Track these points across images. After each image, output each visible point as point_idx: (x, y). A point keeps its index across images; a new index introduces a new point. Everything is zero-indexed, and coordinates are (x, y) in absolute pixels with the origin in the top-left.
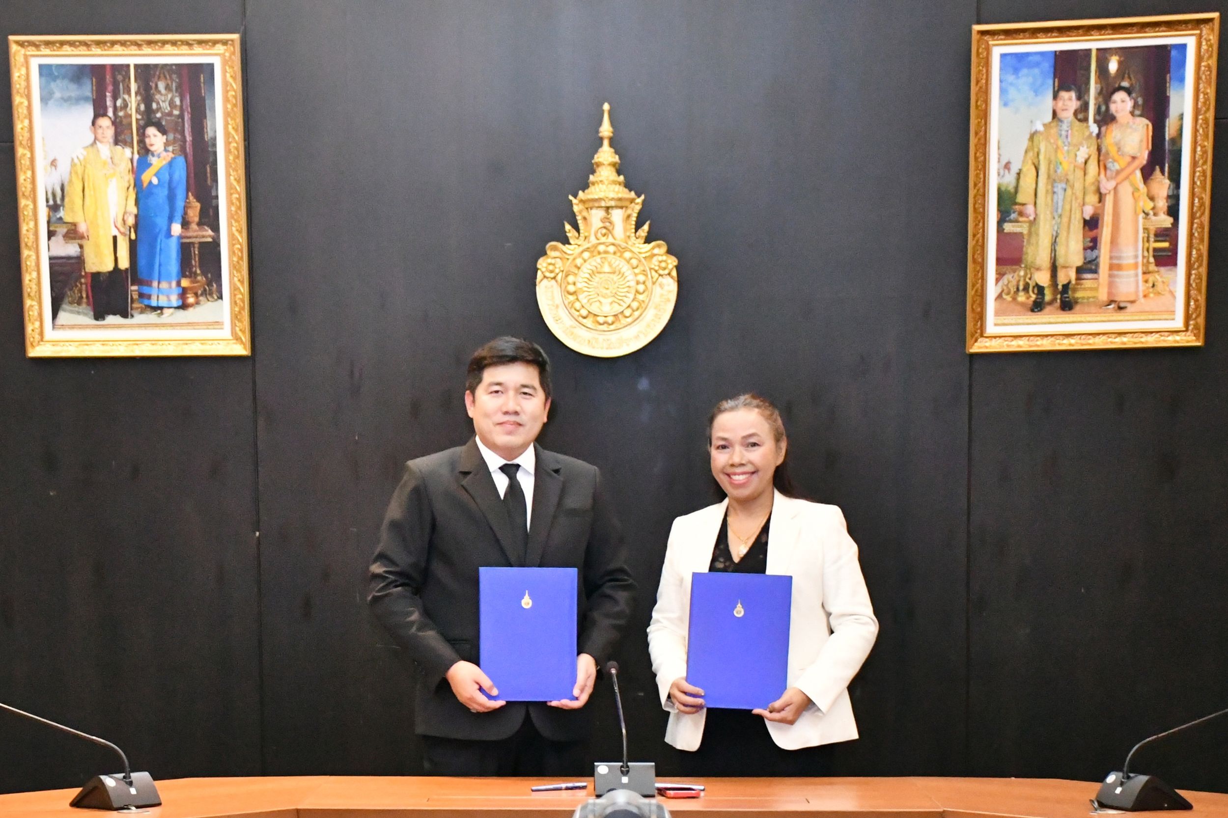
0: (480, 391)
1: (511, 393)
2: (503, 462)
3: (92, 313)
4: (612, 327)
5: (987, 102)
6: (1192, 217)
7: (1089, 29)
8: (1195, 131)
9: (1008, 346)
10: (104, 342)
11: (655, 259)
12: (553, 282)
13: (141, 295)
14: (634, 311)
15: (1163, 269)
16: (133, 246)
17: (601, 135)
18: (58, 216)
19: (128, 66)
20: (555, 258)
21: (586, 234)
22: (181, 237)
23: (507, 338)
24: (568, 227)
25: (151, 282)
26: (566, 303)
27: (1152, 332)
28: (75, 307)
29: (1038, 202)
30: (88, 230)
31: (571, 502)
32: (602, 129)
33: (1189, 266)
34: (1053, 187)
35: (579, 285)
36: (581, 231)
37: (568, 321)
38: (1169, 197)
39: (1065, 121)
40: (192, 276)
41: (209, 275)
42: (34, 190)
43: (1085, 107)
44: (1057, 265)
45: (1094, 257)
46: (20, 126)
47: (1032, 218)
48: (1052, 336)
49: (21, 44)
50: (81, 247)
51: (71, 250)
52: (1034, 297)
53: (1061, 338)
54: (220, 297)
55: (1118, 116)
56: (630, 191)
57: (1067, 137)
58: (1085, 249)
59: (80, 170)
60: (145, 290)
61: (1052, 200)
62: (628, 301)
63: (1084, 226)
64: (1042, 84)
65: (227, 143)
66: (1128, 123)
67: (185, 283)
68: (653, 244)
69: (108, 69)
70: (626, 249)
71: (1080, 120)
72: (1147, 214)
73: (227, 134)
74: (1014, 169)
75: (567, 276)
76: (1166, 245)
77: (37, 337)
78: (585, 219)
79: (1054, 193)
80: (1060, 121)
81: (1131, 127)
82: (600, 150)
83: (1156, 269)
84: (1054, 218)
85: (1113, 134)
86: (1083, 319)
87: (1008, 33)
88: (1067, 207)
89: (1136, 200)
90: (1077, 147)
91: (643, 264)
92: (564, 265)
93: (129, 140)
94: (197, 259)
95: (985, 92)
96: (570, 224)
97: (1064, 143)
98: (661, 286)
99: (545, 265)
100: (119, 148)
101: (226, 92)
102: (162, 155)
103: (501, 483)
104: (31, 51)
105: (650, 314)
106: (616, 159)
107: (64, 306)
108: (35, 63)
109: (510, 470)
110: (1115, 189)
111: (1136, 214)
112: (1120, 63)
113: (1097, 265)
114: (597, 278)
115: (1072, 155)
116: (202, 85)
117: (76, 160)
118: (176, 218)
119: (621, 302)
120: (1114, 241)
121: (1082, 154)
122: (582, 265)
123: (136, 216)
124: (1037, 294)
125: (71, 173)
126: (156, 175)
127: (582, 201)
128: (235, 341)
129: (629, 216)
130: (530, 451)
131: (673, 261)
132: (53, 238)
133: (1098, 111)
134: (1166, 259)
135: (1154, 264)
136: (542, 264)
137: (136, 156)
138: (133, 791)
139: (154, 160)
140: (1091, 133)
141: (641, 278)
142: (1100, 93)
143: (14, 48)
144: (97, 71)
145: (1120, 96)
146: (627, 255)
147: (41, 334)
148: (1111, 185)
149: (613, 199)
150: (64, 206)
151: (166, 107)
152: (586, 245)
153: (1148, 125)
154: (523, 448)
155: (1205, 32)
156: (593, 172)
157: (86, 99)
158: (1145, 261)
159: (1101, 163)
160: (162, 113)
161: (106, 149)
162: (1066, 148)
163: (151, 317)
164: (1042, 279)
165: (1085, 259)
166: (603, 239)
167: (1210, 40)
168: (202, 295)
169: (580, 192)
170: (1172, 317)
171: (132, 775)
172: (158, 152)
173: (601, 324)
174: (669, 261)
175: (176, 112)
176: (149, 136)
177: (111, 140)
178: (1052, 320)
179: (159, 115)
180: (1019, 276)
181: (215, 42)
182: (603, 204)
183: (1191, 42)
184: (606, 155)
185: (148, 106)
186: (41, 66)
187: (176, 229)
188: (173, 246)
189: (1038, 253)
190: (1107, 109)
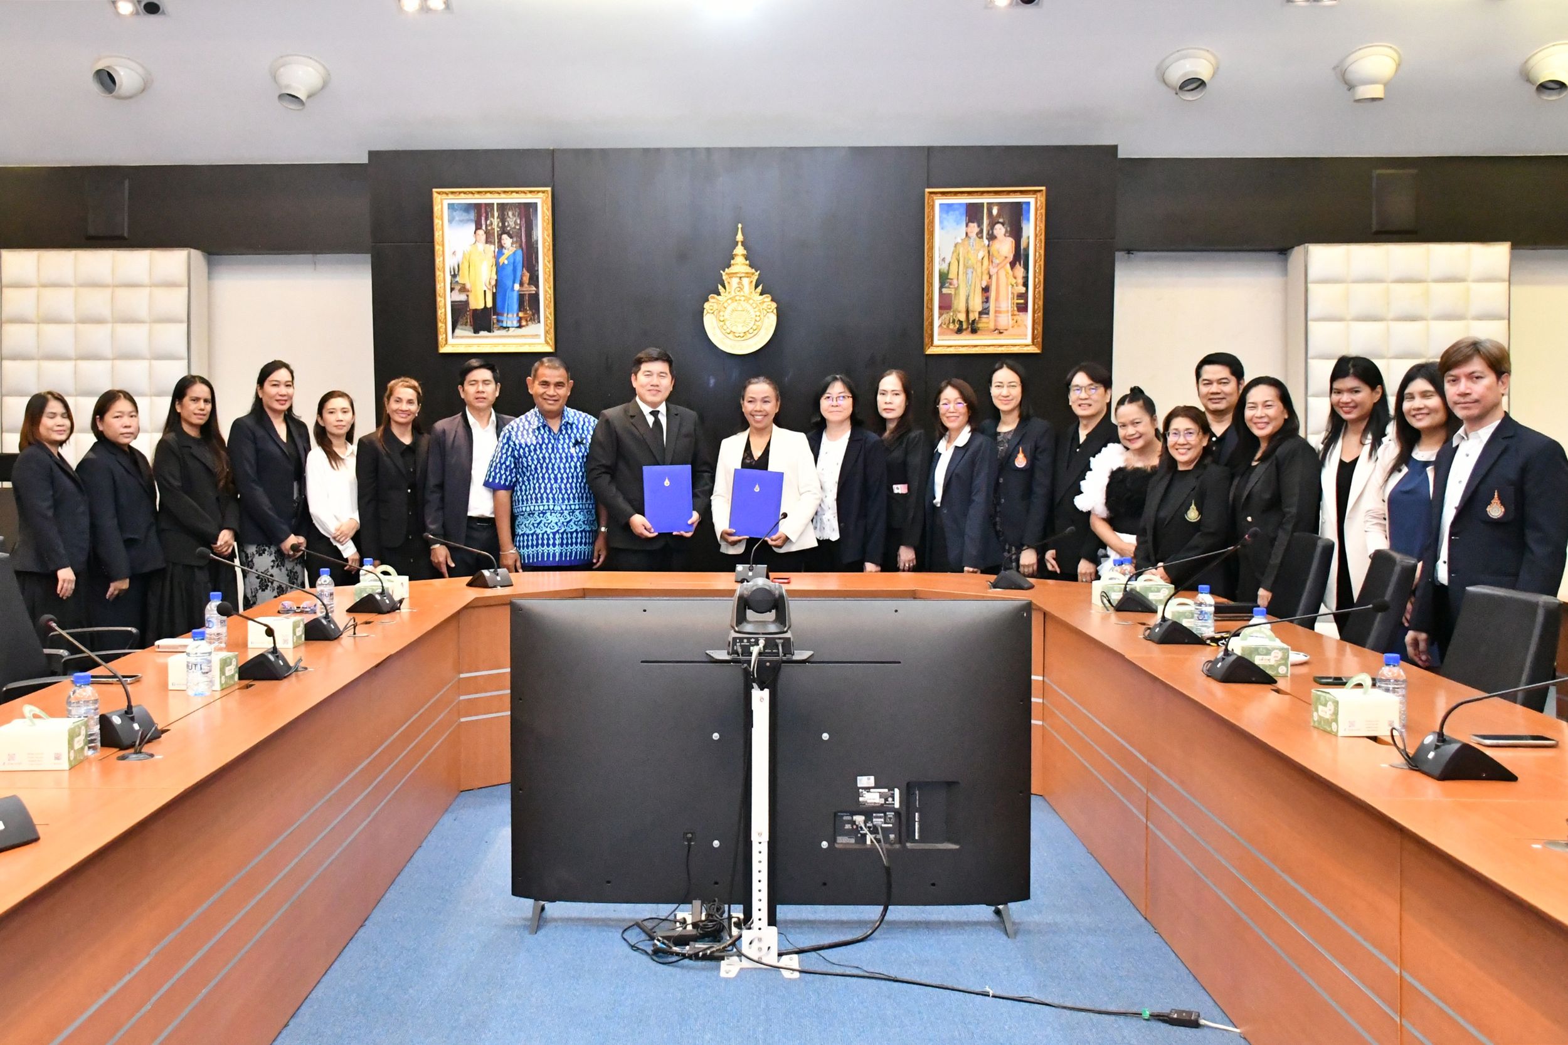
0: (640, 375)
1: (655, 376)
2: (651, 410)
3: (473, 330)
4: (743, 339)
5: (933, 227)
6: (1035, 288)
7: (983, 193)
8: (1036, 245)
9: (945, 351)
10: (479, 345)
11: (765, 304)
12: (712, 316)
13: (498, 321)
14: (754, 330)
15: (1021, 313)
16: (494, 295)
17: (737, 240)
18: (456, 280)
19: (493, 204)
20: (713, 303)
21: (729, 290)
22: (519, 291)
24: (720, 287)
25: (503, 314)
26: (719, 326)
27: (1016, 346)
28: (464, 327)
29: (959, 278)
30: (471, 287)
31: (684, 430)
32: (737, 237)
33: (1034, 312)
34: (966, 271)
35: (726, 317)
36: (727, 289)
37: (720, 335)
38: (1023, 277)
39: (972, 238)
40: (525, 311)
41: (533, 311)
42: (444, 267)
43: (981, 231)
44: (969, 310)
46: (437, 235)
47: (956, 286)
48: (967, 346)
49: (439, 193)
50: (468, 296)
51: (463, 297)
52: (957, 326)
53: (971, 347)
54: (539, 322)
55: (998, 236)
56: (752, 269)
57: (973, 246)
58: (983, 302)
59: (468, 257)
60: (500, 318)
61: (966, 277)
62: (751, 325)
63: (982, 291)
65: (544, 243)
66: (1003, 240)
67: (521, 314)
68: (764, 296)
69: (483, 205)
70: (750, 299)
71: (980, 238)
72: (1013, 286)
73: (544, 239)
74: (947, 262)
75: (719, 312)
76: (1022, 301)
77: (444, 342)
78: (729, 283)
79: (967, 274)
80: (969, 238)
81: (1004, 242)
82: (737, 247)
83: (1017, 313)
84: (967, 287)
85: (996, 245)
87: (943, 193)
88: (974, 282)
89: (1007, 278)
90: (978, 251)
91: (759, 307)
92: (718, 306)
94: (527, 302)
95: (932, 222)
96: (721, 285)
97: (971, 249)
98: (768, 318)
99: (708, 306)
100: (488, 245)
101: (543, 217)
102: (510, 249)
103: (650, 420)
104: (444, 196)
105: (762, 332)
106: (745, 252)
107: (459, 326)
108: (446, 203)
109: (655, 413)
110: (997, 273)
111: (1007, 285)
112: (998, 210)
113: (989, 311)
114: (735, 313)
115: (976, 255)
116: (531, 213)
117: (466, 252)
118: (517, 281)
119: (747, 326)
120: (997, 299)
121: (981, 254)
122: (727, 306)
123: (496, 280)
124: (959, 325)
125: (463, 258)
126: (507, 259)
127: (727, 273)
128: (546, 345)
129: (752, 282)
130: (664, 404)
131: (774, 305)
133: (988, 234)
134: (1023, 308)
136: (706, 305)
137: (497, 250)
138: (499, 578)
139: (505, 251)
140: (985, 244)
141: (758, 314)
143: (435, 195)
144: (478, 206)
145: (998, 226)
146: (751, 301)
147: (446, 340)
148: (995, 270)
149: (743, 273)
150: (459, 275)
151: (512, 224)
152: (729, 296)
153: (1012, 241)
154: (660, 403)
155: (1039, 196)
156: (733, 259)
157: (471, 220)
158: (1012, 309)
159: (990, 260)
161: (481, 245)
162: (972, 251)
163: (503, 332)
164: (962, 318)
165: (983, 307)
166: (738, 293)
167: (1042, 200)
168: (530, 321)
169: (727, 269)
170: (1026, 338)
172: (508, 247)
173: (737, 337)
174: (772, 305)
175: (518, 227)
176: (503, 239)
177: (484, 242)
179: (508, 229)
181: (538, 192)
182: (738, 275)
184: (740, 250)
185: (503, 224)
186: (449, 204)
187: (517, 287)
188: (515, 296)
189: (960, 304)
190: (993, 232)
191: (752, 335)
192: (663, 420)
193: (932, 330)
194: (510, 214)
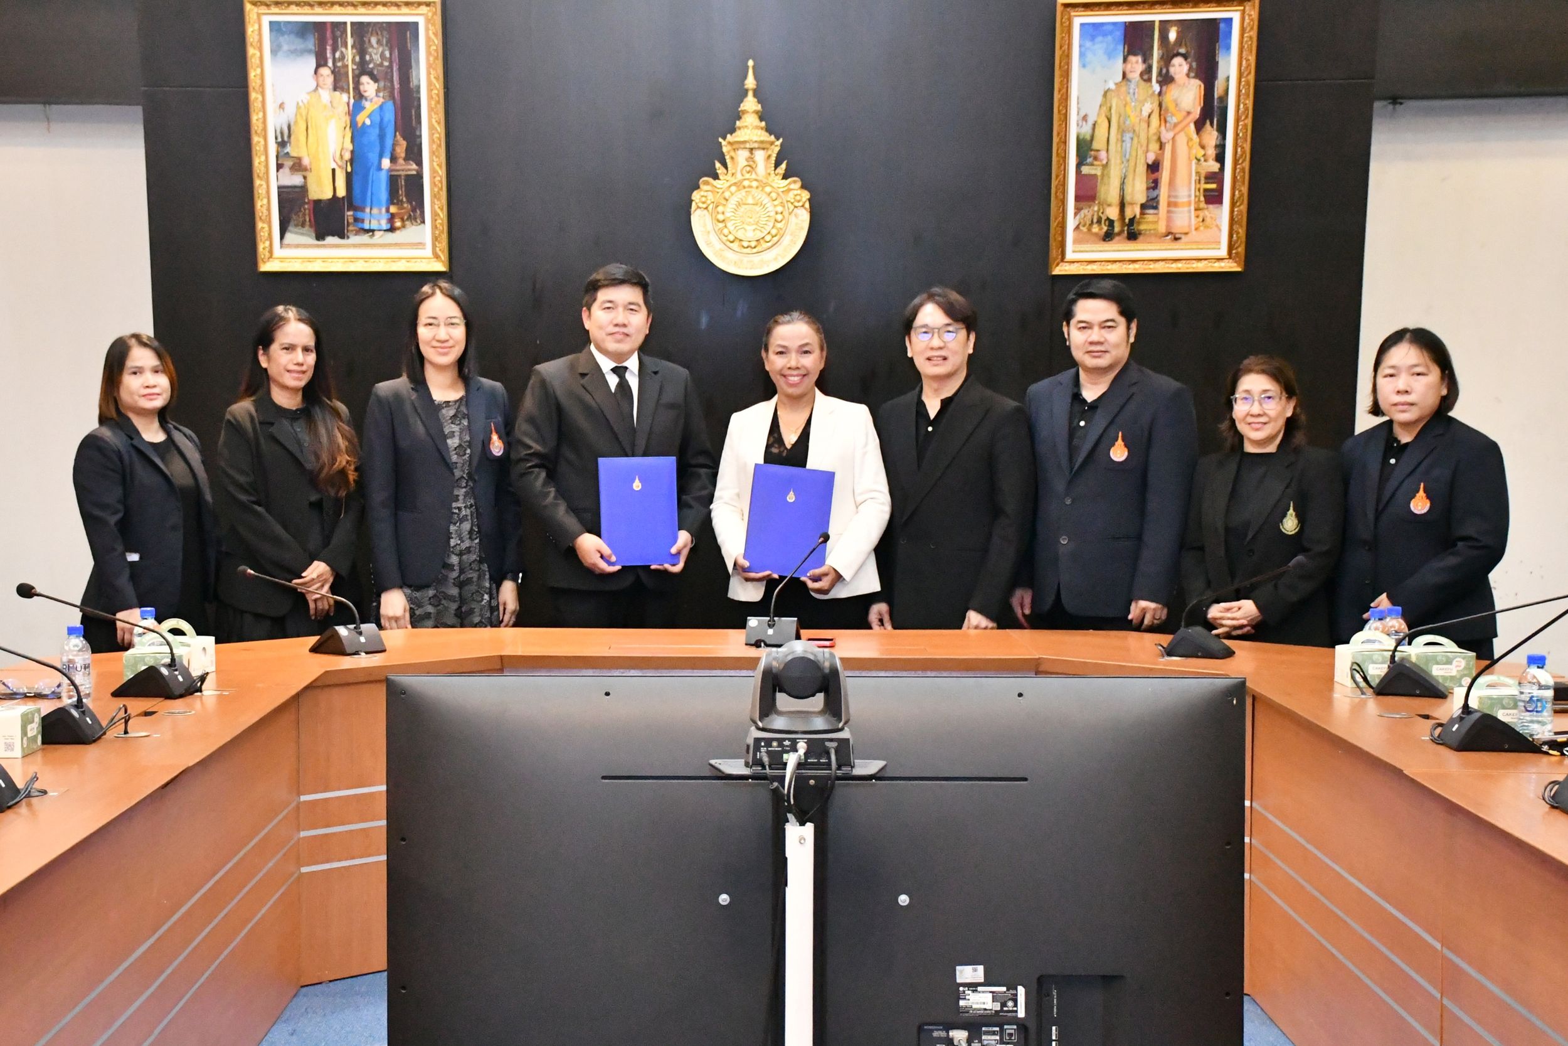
0: (595, 308)
1: (621, 309)
2: (614, 365)
3: (314, 235)
4: (755, 250)
5: (1068, 64)
6: (1236, 162)
7: (1153, 4)
8: (1239, 91)
9: (1084, 269)
10: (324, 260)
12: (706, 211)
13: (356, 220)
14: (773, 237)
15: (1211, 206)
16: (349, 177)
17: (746, 87)
18: (286, 151)
19: (345, 23)
20: (707, 191)
21: (734, 171)
22: (390, 170)
23: (618, 265)
24: (718, 165)
25: (364, 208)
26: (716, 230)
27: (1201, 260)
28: (299, 229)
29: (1110, 148)
30: (311, 163)
31: (668, 398)
32: (747, 82)
33: (1233, 204)
34: (1122, 136)
35: (728, 215)
36: (729, 169)
37: (718, 246)
38: (1216, 146)
39: (1133, 81)
40: (399, 203)
41: (414, 203)
42: (265, 129)
43: (1149, 69)
44: (1125, 201)
45: (1155, 196)
46: (253, 74)
47: (1104, 162)
48: (1120, 261)
49: (254, 4)
50: (305, 178)
51: (296, 180)
52: (1105, 228)
53: (1128, 263)
54: (423, 222)
55: (1176, 77)
56: (771, 134)
57: (1134, 94)
58: (1148, 189)
60: (359, 215)
61: (1122, 146)
62: (768, 229)
63: (1147, 170)
64: (1115, 49)
65: (430, 90)
66: (1184, 84)
67: (393, 209)
68: (790, 180)
69: (329, 26)
70: (767, 184)
71: (1145, 80)
72: (1199, 160)
73: (430, 83)
74: (1091, 121)
75: (717, 207)
76: (1214, 186)
77: (267, 254)
78: (732, 158)
79: (1123, 141)
80: (1129, 80)
81: (1187, 87)
82: (745, 100)
83: (1205, 206)
84: (1123, 162)
85: (1172, 93)
86: (1145, 248)
87: (1086, 7)
88: (1134, 154)
89: (1190, 148)
90: (1143, 102)
91: (781, 197)
92: (714, 197)
93: (346, 87)
94: (403, 189)
95: (1068, 56)
96: (720, 163)
97: (1131, 99)
98: (796, 216)
99: (698, 197)
100: (337, 93)
101: (428, 47)
102: (374, 100)
103: (613, 381)
104: (264, 9)
105: (787, 240)
106: (759, 107)
107: (290, 228)
108: (266, 21)
109: (620, 371)
110: (1173, 138)
111: (1190, 160)
112: (1178, 33)
113: (1158, 203)
114: (743, 208)
115: (1138, 110)
116: (408, 41)
117: (301, 104)
118: (386, 154)
119: (762, 230)
120: (1171, 183)
121: (1147, 108)
122: (729, 197)
123: (352, 152)
124: (1109, 226)
125: (296, 115)
126: (369, 116)
127: (729, 143)
128: (435, 259)
129: (769, 157)
130: (635, 356)
131: (806, 195)
132: (281, 170)
133: (1160, 73)
134: (1213, 198)
135: (1204, 202)
136: (696, 196)
137: (352, 101)
138: (362, 639)
139: (366, 103)
140: (1154, 92)
141: (780, 209)
142: (1162, 58)
143: (247, 7)
144: (319, 27)
145: (1178, 61)
146: (768, 189)
147: (271, 252)
148: (1170, 135)
149: (756, 141)
150: (290, 143)
151: (377, 58)
152: (733, 180)
153: (1200, 86)
154: (630, 353)
155: (1247, 8)
156: (739, 118)
157: (309, 51)
158: (1197, 199)
159: (1162, 117)
160: (375, 64)
161: (326, 94)
162: (1133, 104)
163: (365, 238)
164: (1113, 213)
165: (1148, 197)
166: (747, 176)
167: (1251, 15)
168: (407, 219)
169: (729, 136)
170: (1218, 247)
171: (362, 626)
172: (371, 97)
173: (745, 248)
174: (803, 195)
175: (386, 64)
176: (363, 84)
177: (331, 87)
178: (1121, 248)
179: (371, 66)
180: (1093, 210)
182: (748, 146)
183: (1236, 16)
184: (750, 104)
185: (362, 58)
186: (271, 23)
187: (386, 163)
188: (383, 178)
189: (1110, 192)
190: (1168, 71)
191: (769, 244)
192: (633, 382)
193: (1063, 234)
194: (374, 40)
